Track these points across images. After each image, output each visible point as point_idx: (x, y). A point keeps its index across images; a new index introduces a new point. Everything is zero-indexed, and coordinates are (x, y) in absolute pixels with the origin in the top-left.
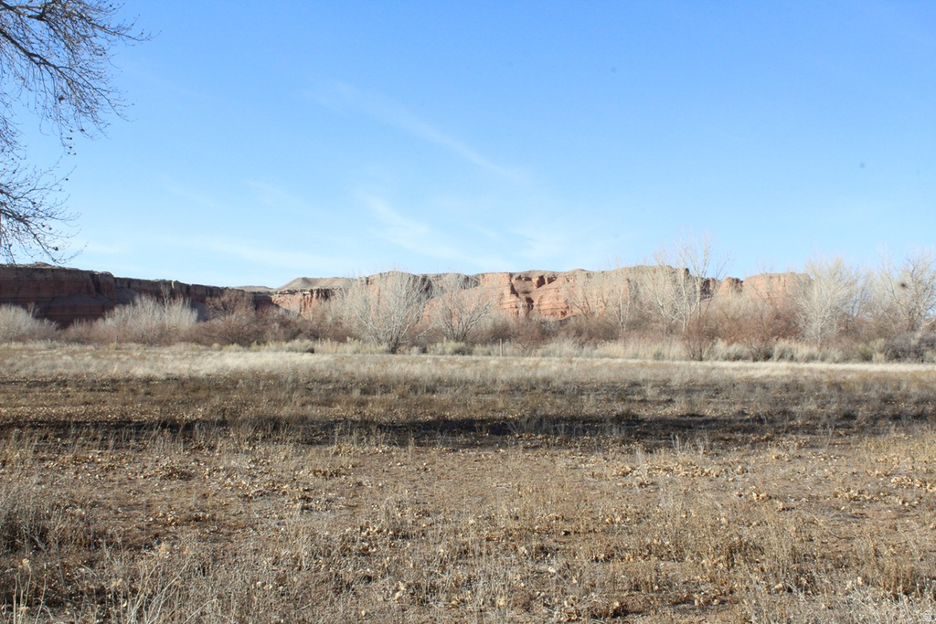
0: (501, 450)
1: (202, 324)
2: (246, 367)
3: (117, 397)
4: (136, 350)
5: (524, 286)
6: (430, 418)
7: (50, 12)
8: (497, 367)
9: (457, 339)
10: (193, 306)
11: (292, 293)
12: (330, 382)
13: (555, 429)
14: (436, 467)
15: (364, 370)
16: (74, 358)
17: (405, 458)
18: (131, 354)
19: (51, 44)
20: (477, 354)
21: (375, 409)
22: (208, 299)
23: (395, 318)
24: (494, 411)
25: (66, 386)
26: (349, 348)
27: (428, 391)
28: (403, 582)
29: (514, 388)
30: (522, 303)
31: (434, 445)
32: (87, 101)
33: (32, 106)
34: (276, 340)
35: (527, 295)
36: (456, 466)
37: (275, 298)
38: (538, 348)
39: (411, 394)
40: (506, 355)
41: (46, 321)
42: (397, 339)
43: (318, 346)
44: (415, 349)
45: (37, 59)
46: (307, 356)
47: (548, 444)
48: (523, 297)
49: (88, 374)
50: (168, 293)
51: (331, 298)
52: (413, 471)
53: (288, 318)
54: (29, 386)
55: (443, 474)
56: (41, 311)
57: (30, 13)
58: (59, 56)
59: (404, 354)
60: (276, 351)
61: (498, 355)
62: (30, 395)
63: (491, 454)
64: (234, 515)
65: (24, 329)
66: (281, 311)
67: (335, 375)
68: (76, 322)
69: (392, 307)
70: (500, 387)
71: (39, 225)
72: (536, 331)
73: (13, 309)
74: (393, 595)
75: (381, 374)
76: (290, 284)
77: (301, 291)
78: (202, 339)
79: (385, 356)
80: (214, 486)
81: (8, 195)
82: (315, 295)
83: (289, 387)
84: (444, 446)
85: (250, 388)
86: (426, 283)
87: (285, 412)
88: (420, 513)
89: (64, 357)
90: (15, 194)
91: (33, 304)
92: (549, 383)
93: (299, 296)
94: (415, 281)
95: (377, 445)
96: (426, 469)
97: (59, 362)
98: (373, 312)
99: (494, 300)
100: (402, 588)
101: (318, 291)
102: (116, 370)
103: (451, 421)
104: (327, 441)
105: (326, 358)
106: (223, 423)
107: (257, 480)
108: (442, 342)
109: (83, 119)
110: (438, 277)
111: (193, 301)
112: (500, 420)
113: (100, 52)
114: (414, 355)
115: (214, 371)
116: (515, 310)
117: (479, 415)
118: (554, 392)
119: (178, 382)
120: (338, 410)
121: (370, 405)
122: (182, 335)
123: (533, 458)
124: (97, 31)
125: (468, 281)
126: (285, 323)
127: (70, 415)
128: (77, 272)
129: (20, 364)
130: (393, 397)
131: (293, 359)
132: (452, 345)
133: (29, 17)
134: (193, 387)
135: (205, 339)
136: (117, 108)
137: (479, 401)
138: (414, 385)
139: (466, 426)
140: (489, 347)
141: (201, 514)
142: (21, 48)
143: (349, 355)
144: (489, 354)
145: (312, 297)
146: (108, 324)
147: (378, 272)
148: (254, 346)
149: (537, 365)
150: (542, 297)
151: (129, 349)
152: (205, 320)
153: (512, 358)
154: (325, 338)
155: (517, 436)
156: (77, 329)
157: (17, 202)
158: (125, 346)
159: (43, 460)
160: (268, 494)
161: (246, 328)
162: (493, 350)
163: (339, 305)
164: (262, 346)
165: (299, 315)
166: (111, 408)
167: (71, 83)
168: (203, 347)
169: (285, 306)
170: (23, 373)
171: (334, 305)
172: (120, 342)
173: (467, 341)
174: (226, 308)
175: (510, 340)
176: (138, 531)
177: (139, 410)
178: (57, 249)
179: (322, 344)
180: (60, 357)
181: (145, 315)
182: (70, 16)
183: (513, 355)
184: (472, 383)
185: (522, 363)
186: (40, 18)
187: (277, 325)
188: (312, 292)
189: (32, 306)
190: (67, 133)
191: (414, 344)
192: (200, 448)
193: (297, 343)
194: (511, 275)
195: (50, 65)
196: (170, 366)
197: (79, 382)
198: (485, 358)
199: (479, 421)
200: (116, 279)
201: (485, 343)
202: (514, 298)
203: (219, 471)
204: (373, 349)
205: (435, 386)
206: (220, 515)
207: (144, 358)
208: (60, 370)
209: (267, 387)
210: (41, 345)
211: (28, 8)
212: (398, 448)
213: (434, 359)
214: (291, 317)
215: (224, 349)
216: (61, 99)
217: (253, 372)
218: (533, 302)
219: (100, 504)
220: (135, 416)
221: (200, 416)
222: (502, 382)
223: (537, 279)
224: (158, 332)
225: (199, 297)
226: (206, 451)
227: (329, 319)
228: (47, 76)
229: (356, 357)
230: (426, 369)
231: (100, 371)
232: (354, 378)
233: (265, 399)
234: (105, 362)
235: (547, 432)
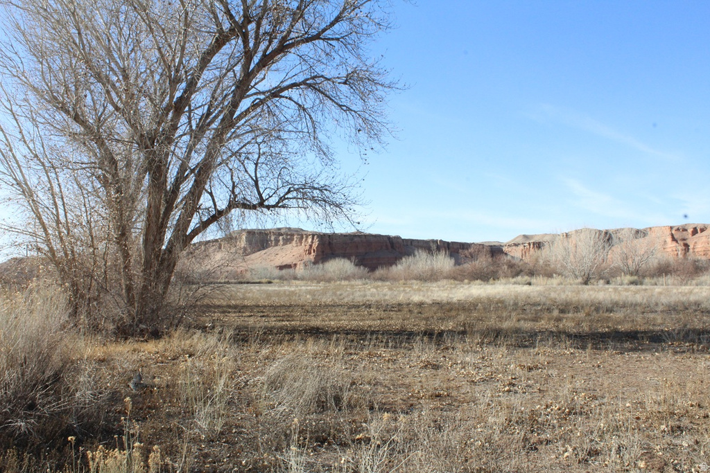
0: (656, 354)
1: (458, 267)
2: (485, 295)
3: (400, 315)
4: (416, 284)
5: (681, 235)
6: (607, 330)
7: (350, 79)
8: (660, 293)
9: (632, 274)
10: (451, 256)
11: (516, 245)
12: (539, 305)
13: (699, 339)
14: (606, 364)
15: (563, 296)
16: (377, 290)
17: (584, 358)
18: (412, 287)
19: (352, 98)
20: (647, 285)
21: (568, 324)
22: (460, 251)
23: (585, 260)
24: (654, 325)
25: (370, 308)
26: (555, 281)
27: (607, 311)
28: (570, 445)
29: (672, 309)
30: (680, 247)
31: (606, 349)
32: (375, 131)
33: (343, 136)
34: (506, 276)
35: (685, 242)
36: (621, 364)
37: (505, 249)
38: (693, 279)
39: (595, 313)
40: (668, 285)
41: (362, 268)
42: (589, 274)
43: (533, 280)
44: (601, 282)
45: (345, 108)
46: (526, 288)
47: (693, 350)
48: (681, 243)
49: (384, 301)
50: (435, 248)
51: (542, 248)
52: (590, 367)
53: (513, 262)
54: (349, 308)
55: (611, 370)
56: (359, 261)
57: (339, 81)
58: (357, 105)
59: (594, 285)
60: (506, 284)
61: (662, 285)
62: (348, 313)
63: (649, 356)
64: (463, 394)
65: (349, 272)
66: (509, 257)
67: (543, 300)
68: (380, 268)
69: (585, 252)
70: (660, 308)
71: (348, 209)
72: (691, 267)
73: (343, 260)
74: (563, 455)
75: (575, 299)
76: (515, 239)
77: (523, 244)
78: (457, 277)
79: (580, 286)
80: (453, 374)
81: (330, 191)
82: (532, 246)
83: (510, 308)
84: (614, 349)
85: (485, 309)
86: (608, 236)
87: (506, 325)
88: (590, 397)
89: (372, 290)
90: (334, 191)
91: (354, 257)
92: (699, 304)
93: (521, 247)
94: (600, 234)
95: (566, 349)
96: (599, 366)
97: (368, 293)
98: (572, 256)
99: (658, 246)
100: (570, 450)
101: (534, 243)
102: (401, 298)
103: (622, 332)
104: (533, 345)
105: (538, 288)
106: (464, 333)
107: (482, 371)
108: (621, 276)
109: (372, 141)
110: (617, 231)
111: (451, 252)
112: (658, 332)
113: (380, 99)
114: (601, 286)
115: (463, 298)
116: (676, 253)
117: (642, 328)
118: (702, 312)
119: (439, 305)
120: (543, 324)
121: (565, 320)
122: (445, 275)
123: (680, 360)
124: (379, 87)
125: (638, 233)
126: (511, 266)
127: (370, 326)
128: (379, 236)
129: (345, 294)
130: (581, 315)
131: (516, 289)
132: (628, 278)
133: (339, 83)
134: (447, 309)
135: (459, 277)
136: (393, 133)
137: (644, 318)
138: (597, 307)
139: (632, 336)
140: (655, 280)
141: (442, 392)
142: (335, 102)
143: (554, 286)
144: (656, 284)
145: (530, 247)
146: (399, 269)
147: (574, 229)
148: (491, 281)
149: (691, 292)
150: (696, 243)
151: (412, 284)
152: (459, 264)
153: (673, 287)
154: (539, 275)
155: (670, 343)
156: (380, 272)
157: (335, 195)
158: (409, 282)
159: (351, 354)
160: (487, 381)
161: (485, 270)
162: (658, 281)
163: (548, 252)
164: (496, 281)
165: (521, 260)
166: (396, 322)
167: (365, 120)
168: (458, 282)
169: (512, 254)
170: (346, 300)
171: (545, 253)
172: (406, 279)
173: (639, 276)
174: (473, 257)
175: (671, 274)
176: (401, 401)
177: (413, 324)
178: (359, 223)
179: (536, 279)
180: (369, 289)
181: (421, 262)
182: (362, 79)
183: (674, 284)
184: (640, 305)
185: (680, 291)
186: (345, 83)
187: (506, 267)
188: (529, 244)
189: (353, 258)
190: (363, 151)
191: (601, 278)
192: (447, 349)
193: (519, 278)
194: (671, 228)
195: (352, 110)
196: (435, 295)
197: (378, 306)
198: (652, 287)
199: (642, 332)
200: (403, 240)
201: (652, 276)
202: (674, 244)
203: (457, 364)
204: (572, 282)
205: (613, 307)
206: (454, 393)
207: (420, 290)
208: (368, 298)
209: (497, 309)
210: (359, 282)
211: (338, 78)
212: (580, 351)
213: (614, 288)
214: (516, 261)
215: (472, 283)
216: (359, 131)
217: (489, 299)
218: (689, 246)
219: (381, 384)
220: (409, 327)
221: (450, 328)
222: (663, 305)
223: (692, 230)
224: (429, 273)
225: (455, 250)
226: (450, 351)
227: (541, 262)
228: (350, 117)
229: (559, 287)
230: (607, 295)
231: (392, 299)
232: (556, 302)
233: (494, 316)
234: (396, 293)
235: (693, 341)
